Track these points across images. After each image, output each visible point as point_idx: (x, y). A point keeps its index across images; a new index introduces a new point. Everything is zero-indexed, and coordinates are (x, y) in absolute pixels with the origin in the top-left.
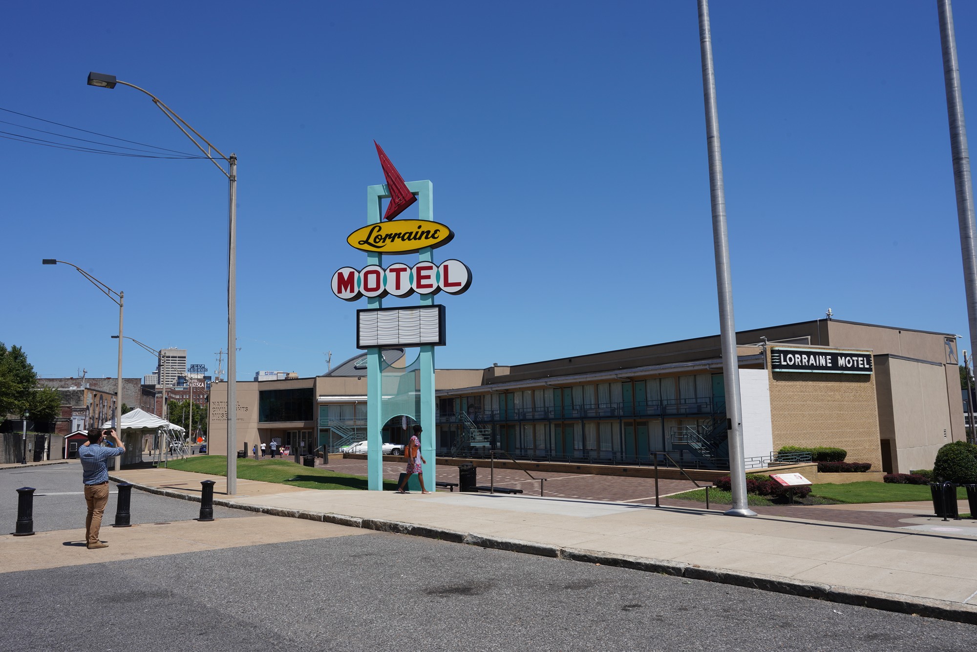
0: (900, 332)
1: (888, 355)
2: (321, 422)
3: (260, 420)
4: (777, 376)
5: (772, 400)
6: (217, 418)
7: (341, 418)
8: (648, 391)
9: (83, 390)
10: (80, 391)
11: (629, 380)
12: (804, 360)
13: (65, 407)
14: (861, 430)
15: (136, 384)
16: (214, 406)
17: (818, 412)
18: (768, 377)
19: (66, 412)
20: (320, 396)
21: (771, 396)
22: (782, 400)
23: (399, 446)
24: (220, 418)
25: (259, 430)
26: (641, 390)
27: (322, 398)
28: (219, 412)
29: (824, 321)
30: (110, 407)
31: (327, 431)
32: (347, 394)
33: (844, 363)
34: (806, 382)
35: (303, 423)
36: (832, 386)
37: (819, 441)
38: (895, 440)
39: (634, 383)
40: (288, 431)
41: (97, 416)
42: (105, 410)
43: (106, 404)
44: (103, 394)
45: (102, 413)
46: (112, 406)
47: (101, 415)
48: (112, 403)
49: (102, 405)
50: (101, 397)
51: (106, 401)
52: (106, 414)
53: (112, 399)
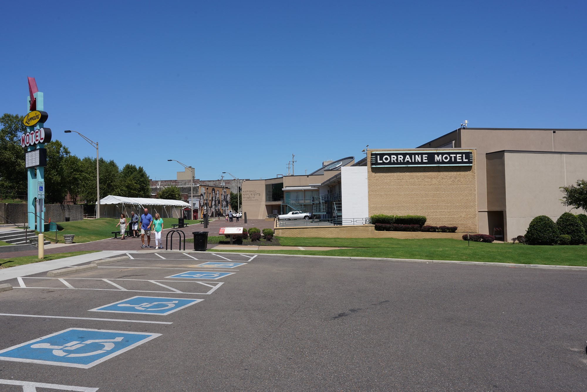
0: (554, 132)
1: (504, 151)
2: (285, 201)
3: (266, 200)
4: (375, 170)
5: (370, 186)
7: (297, 199)
9: (199, 186)
10: (197, 187)
12: (399, 159)
13: (185, 195)
14: (458, 204)
16: (244, 193)
17: (413, 193)
18: (367, 171)
19: (185, 197)
20: (286, 187)
21: (369, 182)
22: (379, 185)
24: (247, 199)
25: (266, 205)
28: (246, 196)
29: (460, 129)
30: (222, 194)
32: (301, 185)
33: (441, 159)
34: (404, 173)
35: (281, 202)
36: (430, 175)
37: (413, 211)
38: (506, 211)
41: (210, 199)
42: (218, 196)
43: (218, 193)
44: (215, 188)
45: (215, 197)
46: (223, 194)
47: (214, 198)
48: (223, 192)
49: (215, 193)
50: (213, 190)
51: (218, 191)
52: (219, 198)
53: (223, 190)
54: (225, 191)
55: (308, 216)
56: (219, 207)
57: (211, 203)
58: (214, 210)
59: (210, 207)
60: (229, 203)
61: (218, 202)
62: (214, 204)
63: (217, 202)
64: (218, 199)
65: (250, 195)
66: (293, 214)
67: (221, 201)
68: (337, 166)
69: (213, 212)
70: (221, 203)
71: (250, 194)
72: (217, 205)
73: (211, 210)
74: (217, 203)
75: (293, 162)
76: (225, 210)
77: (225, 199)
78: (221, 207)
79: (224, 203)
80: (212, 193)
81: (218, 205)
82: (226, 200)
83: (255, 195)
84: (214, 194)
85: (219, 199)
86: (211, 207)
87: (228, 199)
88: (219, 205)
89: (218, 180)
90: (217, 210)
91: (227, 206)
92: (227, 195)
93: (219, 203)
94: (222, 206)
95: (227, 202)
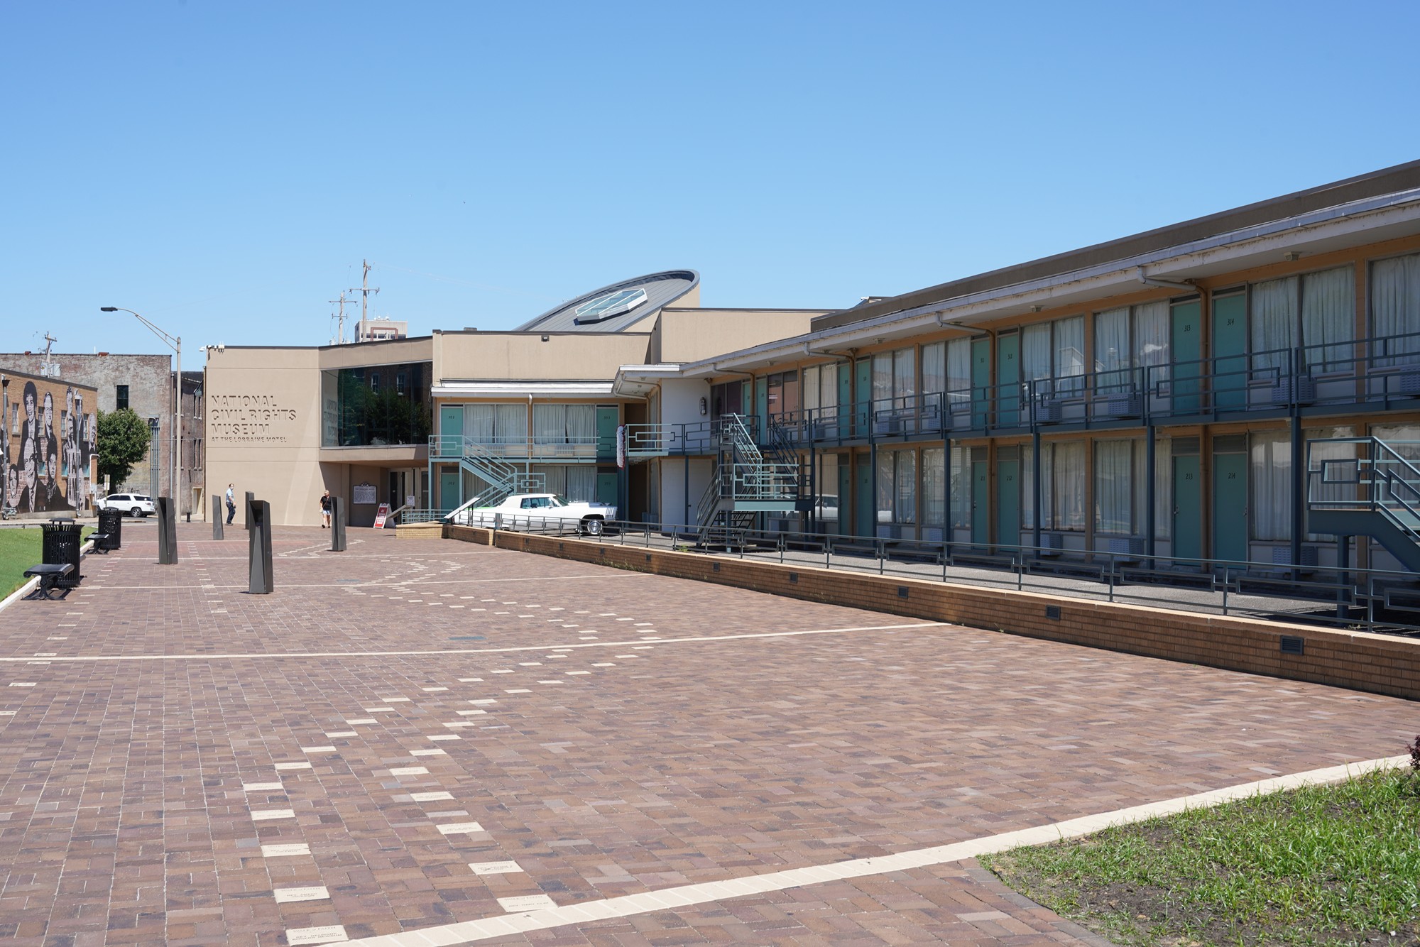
2: (442, 446)
3: (325, 442)
6: (224, 435)
7: (495, 437)
8: (1258, 324)
11: (1191, 289)
15: (161, 367)
16: (217, 407)
20: (443, 381)
23: (602, 511)
24: (231, 434)
25: (323, 464)
26: (1231, 322)
27: (447, 385)
28: (228, 421)
30: (64, 413)
31: (454, 468)
32: (514, 377)
35: (414, 450)
39: (1211, 298)
40: (394, 470)
41: (17, 429)
42: (46, 419)
43: (48, 404)
44: (37, 383)
45: (37, 423)
46: (69, 412)
47: (32, 428)
48: (69, 403)
49: (35, 406)
50: (30, 389)
51: (48, 398)
52: (51, 427)
53: (70, 395)
54: (77, 397)
55: (599, 517)
56: (54, 466)
57: (19, 447)
58: (30, 482)
59: (13, 467)
60: (92, 451)
61: (48, 447)
62: (33, 455)
63: (44, 445)
64: (49, 431)
65: (246, 414)
66: (524, 504)
67: (59, 443)
68: (630, 306)
69: (27, 489)
70: (59, 450)
71: (247, 409)
72: (44, 459)
73: (17, 478)
74: (44, 449)
75: (365, 294)
76: (76, 483)
77: (77, 434)
78: (60, 466)
79: (74, 451)
80: (26, 403)
81: (48, 459)
82: (81, 437)
83: (272, 414)
84: (30, 407)
85: (52, 434)
86: (20, 466)
87: (90, 434)
88: (53, 457)
89: (28, 354)
90: (45, 482)
91: (84, 463)
92: (87, 416)
93: (52, 448)
94: (65, 463)
95: (84, 445)
